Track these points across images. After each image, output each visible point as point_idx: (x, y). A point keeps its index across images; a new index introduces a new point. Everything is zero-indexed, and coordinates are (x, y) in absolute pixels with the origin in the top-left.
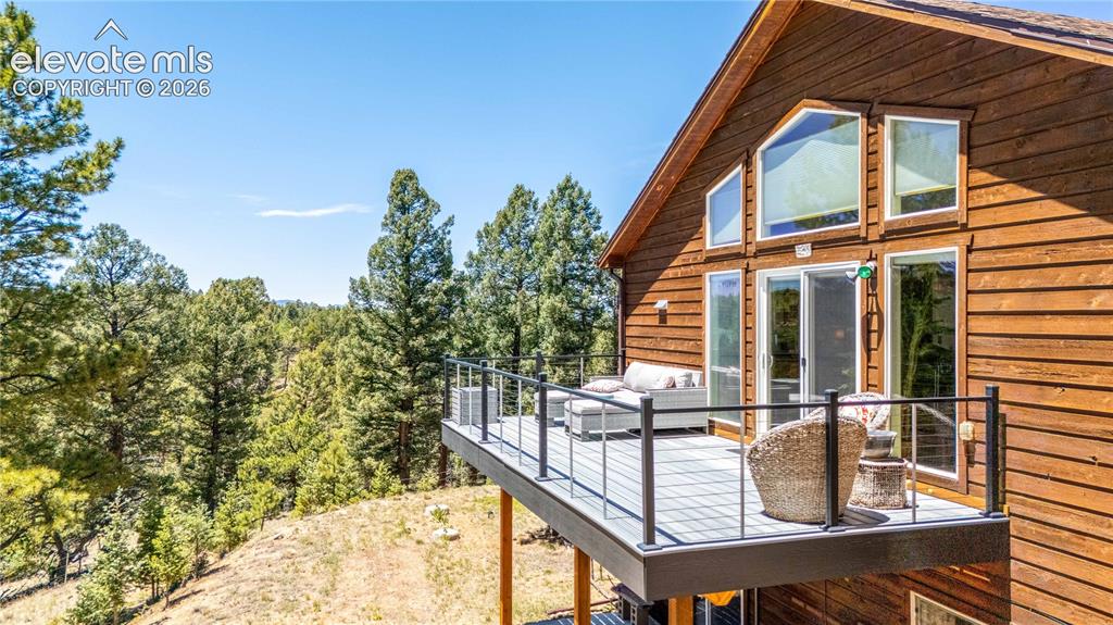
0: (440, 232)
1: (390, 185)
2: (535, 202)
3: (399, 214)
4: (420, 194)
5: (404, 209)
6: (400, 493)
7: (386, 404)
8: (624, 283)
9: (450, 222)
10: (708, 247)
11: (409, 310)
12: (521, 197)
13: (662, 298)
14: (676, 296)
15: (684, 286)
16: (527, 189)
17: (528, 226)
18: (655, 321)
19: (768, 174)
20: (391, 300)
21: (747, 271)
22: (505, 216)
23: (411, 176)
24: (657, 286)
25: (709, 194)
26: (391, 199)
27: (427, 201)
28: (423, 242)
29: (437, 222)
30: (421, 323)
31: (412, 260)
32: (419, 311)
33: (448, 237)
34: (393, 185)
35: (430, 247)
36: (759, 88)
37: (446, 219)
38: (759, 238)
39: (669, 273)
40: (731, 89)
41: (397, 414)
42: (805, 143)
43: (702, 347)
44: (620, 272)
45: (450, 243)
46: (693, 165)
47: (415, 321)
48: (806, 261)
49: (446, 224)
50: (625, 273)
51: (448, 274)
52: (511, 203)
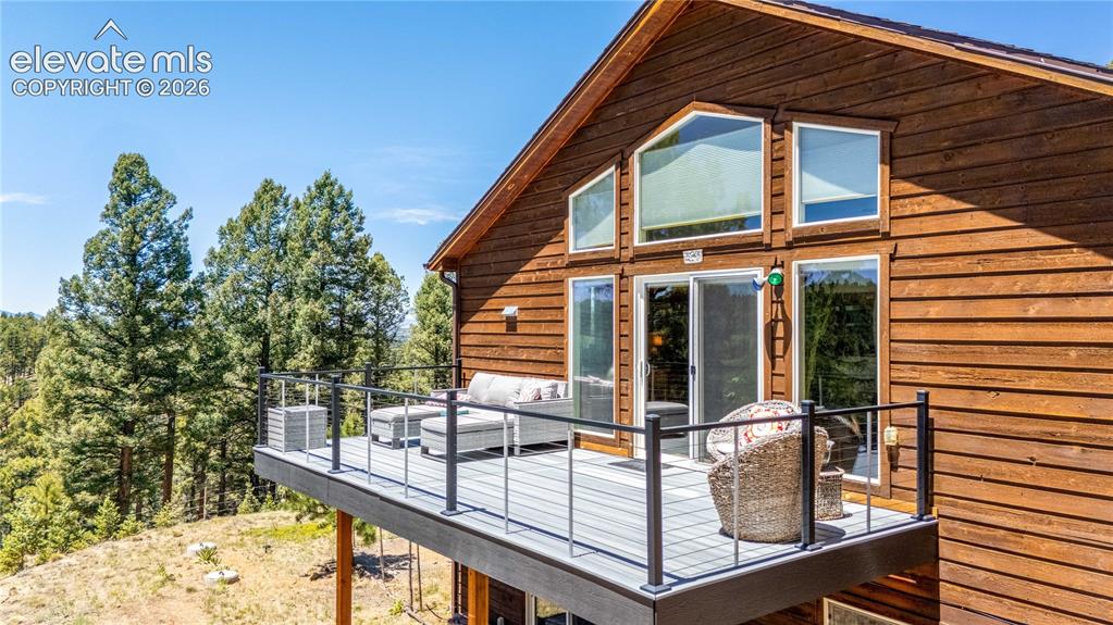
0: (175, 227)
1: (112, 170)
2: (287, 199)
3: (123, 204)
4: (151, 184)
5: (130, 198)
6: (135, 531)
7: (106, 427)
8: (459, 288)
9: (188, 215)
10: (571, 251)
11: (139, 318)
12: (270, 193)
13: (509, 304)
14: (530, 302)
15: (540, 292)
16: (276, 184)
17: (279, 223)
18: (502, 329)
19: (646, 177)
20: (111, 305)
21: (622, 276)
22: (252, 211)
23: (139, 162)
24: (503, 291)
25: (571, 197)
26: (113, 187)
27: (160, 192)
28: (155, 237)
29: (172, 215)
30: (152, 332)
31: (139, 259)
32: (149, 318)
33: (186, 233)
34: (116, 170)
35: (164, 244)
36: (634, 88)
37: (182, 213)
38: (636, 244)
39: (520, 277)
40: (604, 87)
41: (121, 439)
42: (693, 147)
43: (565, 356)
44: (453, 276)
45: (186, 240)
46: (549, 165)
47: (146, 330)
48: (696, 267)
49: (184, 218)
50: (460, 277)
51: (184, 276)
52: (258, 197)
